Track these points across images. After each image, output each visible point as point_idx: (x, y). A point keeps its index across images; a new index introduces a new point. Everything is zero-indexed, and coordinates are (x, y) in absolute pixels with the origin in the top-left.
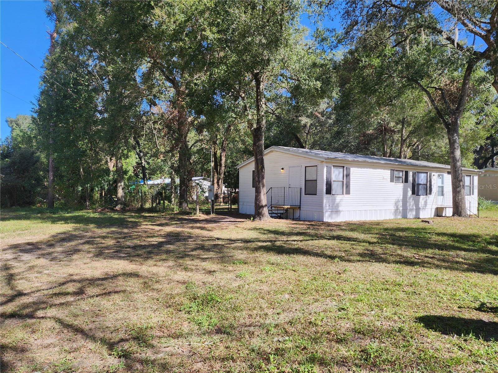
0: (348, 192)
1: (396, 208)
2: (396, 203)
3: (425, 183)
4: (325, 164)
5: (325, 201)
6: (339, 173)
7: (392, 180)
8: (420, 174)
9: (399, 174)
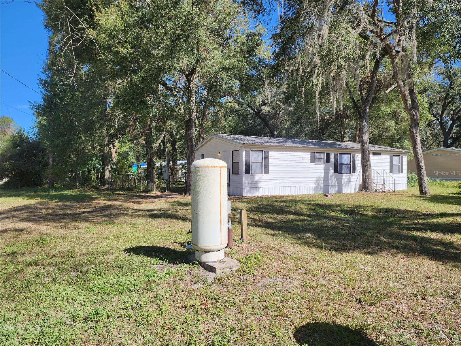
0: (267, 172)
1: (316, 185)
2: (317, 181)
3: (349, 162)
4: (243, 149)
5: (244, 179)
6: (258, 156)
7: (312, 161)
8: (343, 156)
9: (320, 155)
